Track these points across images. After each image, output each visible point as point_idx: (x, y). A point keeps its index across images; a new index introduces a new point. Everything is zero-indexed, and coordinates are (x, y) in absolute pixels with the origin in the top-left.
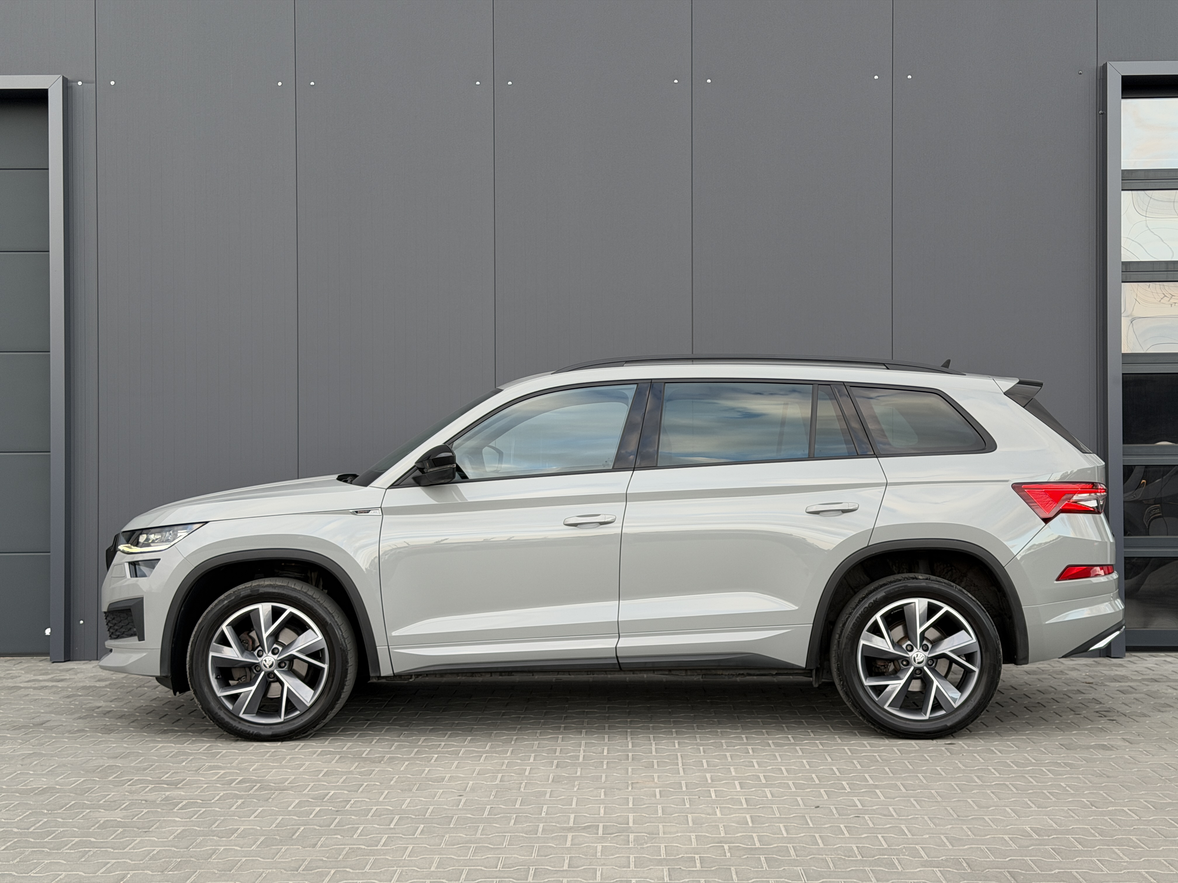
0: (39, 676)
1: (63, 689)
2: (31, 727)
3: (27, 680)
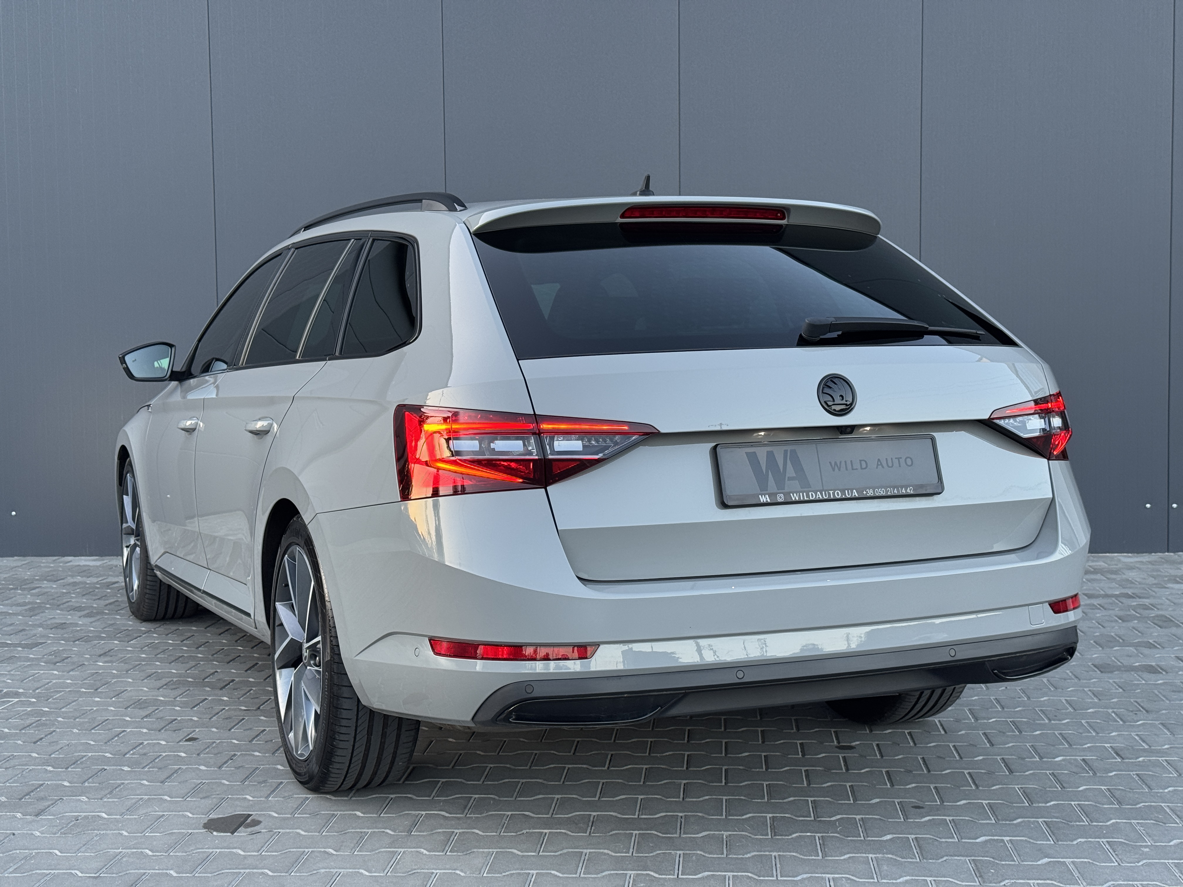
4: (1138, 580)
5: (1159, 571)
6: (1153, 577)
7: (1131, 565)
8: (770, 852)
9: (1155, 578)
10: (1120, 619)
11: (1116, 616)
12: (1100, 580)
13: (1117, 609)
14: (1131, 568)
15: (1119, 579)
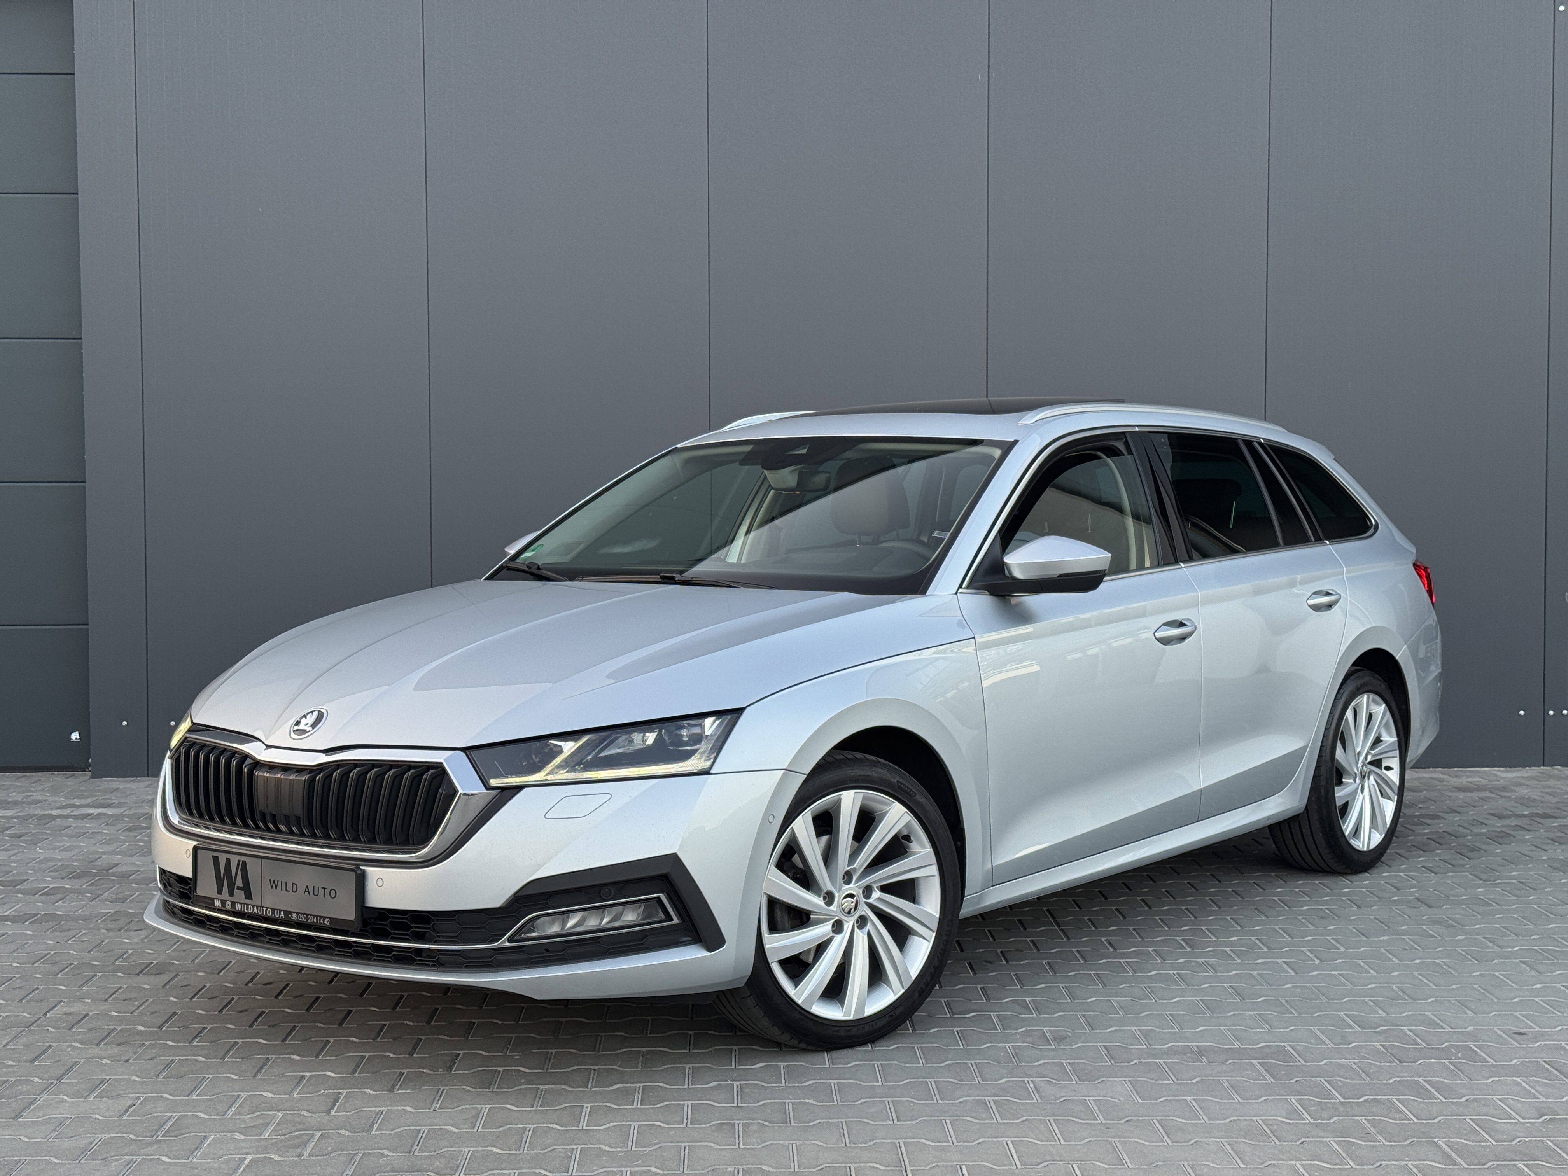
0: (75, 800)
1: (118, 818)
2: (95, 875)
3: (58, 805)
4: (1538, 798)
5: (1549, 787)
6: (1550, 795)
7: (1514, 780)
8: (1410, 1077)
9: (1554, 796)
10: (1556, 842)
11: (1548, 838)
12: (1493, 798)
13: (1542, 831)
14: (1519, 785)
15: (1513, 797)
